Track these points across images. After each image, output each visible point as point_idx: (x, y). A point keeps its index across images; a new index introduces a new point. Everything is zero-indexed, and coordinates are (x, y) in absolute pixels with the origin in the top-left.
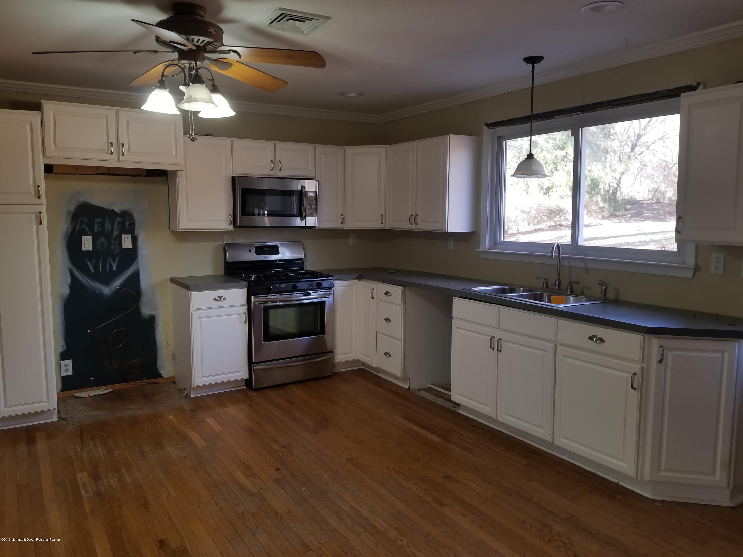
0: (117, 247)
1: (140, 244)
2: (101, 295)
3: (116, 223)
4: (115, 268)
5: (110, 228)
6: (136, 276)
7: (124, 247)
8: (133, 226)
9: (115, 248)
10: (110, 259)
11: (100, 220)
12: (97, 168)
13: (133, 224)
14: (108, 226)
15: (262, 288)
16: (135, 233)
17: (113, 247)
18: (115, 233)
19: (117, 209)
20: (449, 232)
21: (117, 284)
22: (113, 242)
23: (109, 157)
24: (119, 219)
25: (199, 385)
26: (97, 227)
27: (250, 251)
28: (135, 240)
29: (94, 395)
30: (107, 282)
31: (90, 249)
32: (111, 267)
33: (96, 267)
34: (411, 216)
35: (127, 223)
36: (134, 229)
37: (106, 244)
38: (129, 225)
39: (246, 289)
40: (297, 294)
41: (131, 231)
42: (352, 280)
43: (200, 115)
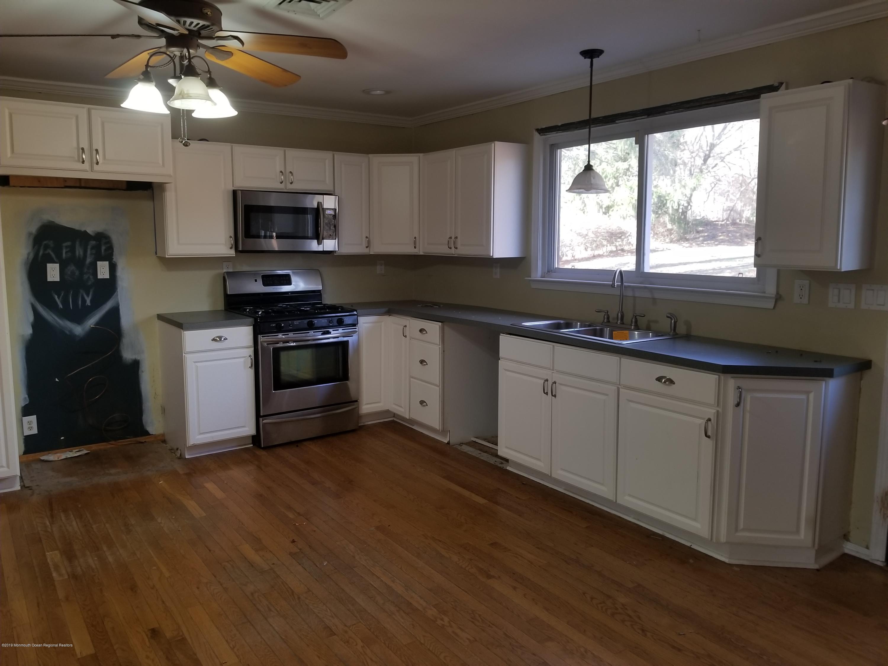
0: (91, 277)
1: (120, 273)
2: (72, 336)
3: (89, 247)
4: (88, 303)
5: (82, 253)
6: (115, 312)
7: (100, 276)
8: (110, 251)
9: (89, 278)
10: (82, 291)
11: (69, 243)
12: (65, 180)
13: (110, 248)
14: (79, 252)
15: (272, 325)
16: (114, 260)
17: (86, 277)
18: (89, 260)
19: (91, 230)
20: (494, 257)
21: (92, 322)
22: (85, 270)
23: (80, 166)
24: (93, 243)
25: (195, 444)
26: (66, 252)
27: (256, 281)
28: (113, 268)
29: (65, 458)
30: (79, 319)
31: (57, 279)
32: (84, 301)
33: (65, 302)
34: (449, 238)
35: (103, 248)
36: (111, 255)
37: (77, 273)
38: (105, 250)
39: (252, 327)
40: (314, 332)
41: (109, 257)
42: (381, 314)
43: (194, 115)
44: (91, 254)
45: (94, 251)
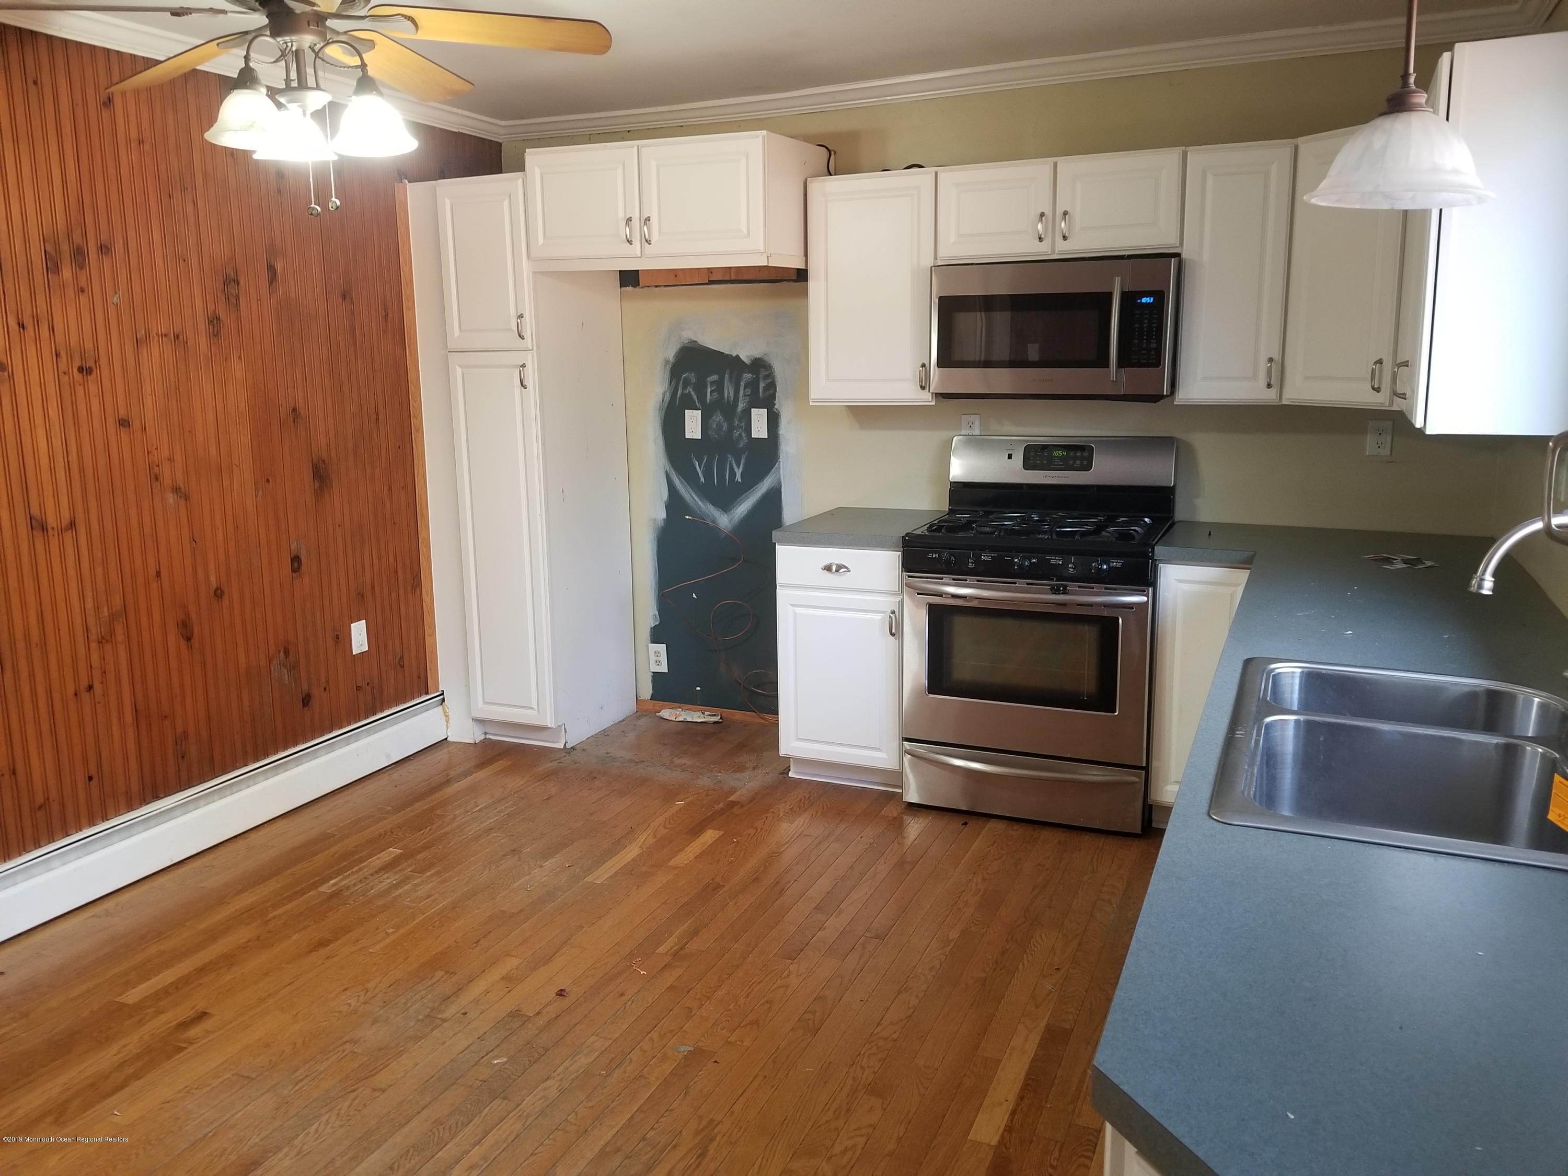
0: (744, 435)
1: (784, 429)
2: (713, 530)
3: (742, 384)
4: (738, 478)
5: (732, 394)
6: (773, 499)
8: (771, 392)
9: (740, 435)
10: (730, 458)
11: (715, 377)
13: (772, 386)
14: (728, 391)
15: (930, 556)
16: (776, 406)
17: (736, 433)
18: (741, 406)
19: (745, 356)
20: (1429, 431)
21: (743, 508)
22: (736, 423)
23: (626, 249)
24: (747, 376)
25: (788, 755)
26: (711, 392)
27: (1010, 457)
28: (773, 421)
30: (726, 506)
31: (698, 436)
32: (733, 474)
33: (708, 473)
35: (762, 385)
36: (773, 397)
37: (725, 426)
38: (765, 389)
39: (900, 553)
40: (1028, 584)
41: (768, 402)
44: (744, 396)
45: (749, 391)
